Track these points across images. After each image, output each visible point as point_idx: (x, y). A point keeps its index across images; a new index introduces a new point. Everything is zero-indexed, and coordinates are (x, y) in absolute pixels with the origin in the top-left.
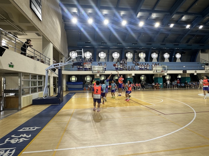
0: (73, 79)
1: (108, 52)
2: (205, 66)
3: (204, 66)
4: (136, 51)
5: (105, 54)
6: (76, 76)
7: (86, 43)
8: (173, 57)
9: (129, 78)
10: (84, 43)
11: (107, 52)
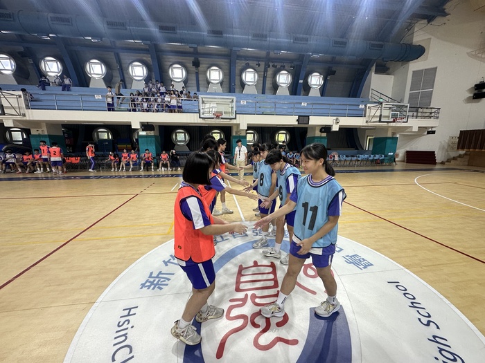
2: (368, 105)
3: (366, 106)
8: (301, 81)
9: (143, 136)
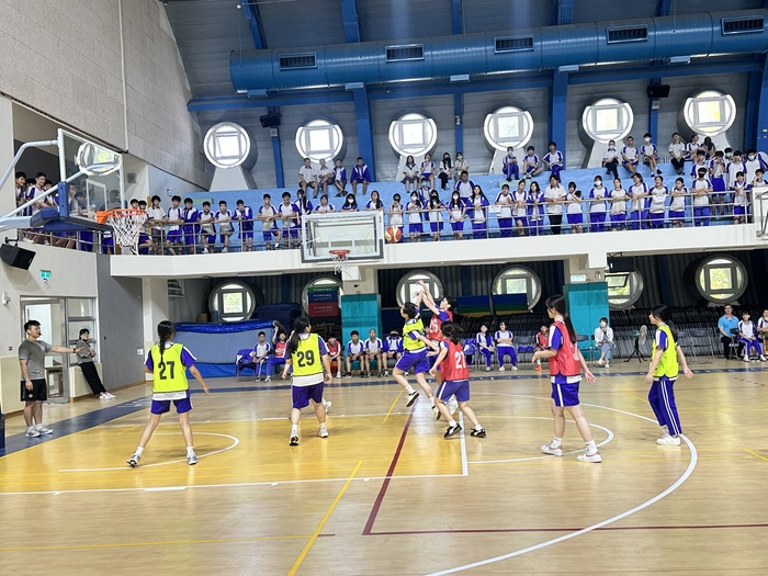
0: (234, 303)
1: (459, 111)
4: (665, 81)
5: (431, 126)
6: (252, 283)
7: (284, 62)
9: (579, 287)
10: (277, 64)
11: (451, 108)
